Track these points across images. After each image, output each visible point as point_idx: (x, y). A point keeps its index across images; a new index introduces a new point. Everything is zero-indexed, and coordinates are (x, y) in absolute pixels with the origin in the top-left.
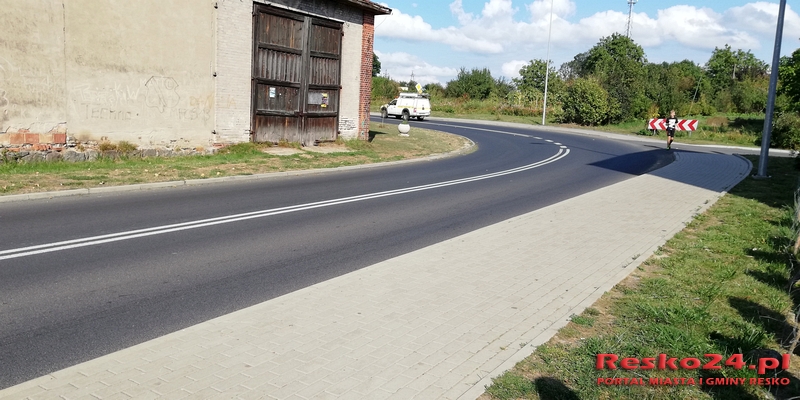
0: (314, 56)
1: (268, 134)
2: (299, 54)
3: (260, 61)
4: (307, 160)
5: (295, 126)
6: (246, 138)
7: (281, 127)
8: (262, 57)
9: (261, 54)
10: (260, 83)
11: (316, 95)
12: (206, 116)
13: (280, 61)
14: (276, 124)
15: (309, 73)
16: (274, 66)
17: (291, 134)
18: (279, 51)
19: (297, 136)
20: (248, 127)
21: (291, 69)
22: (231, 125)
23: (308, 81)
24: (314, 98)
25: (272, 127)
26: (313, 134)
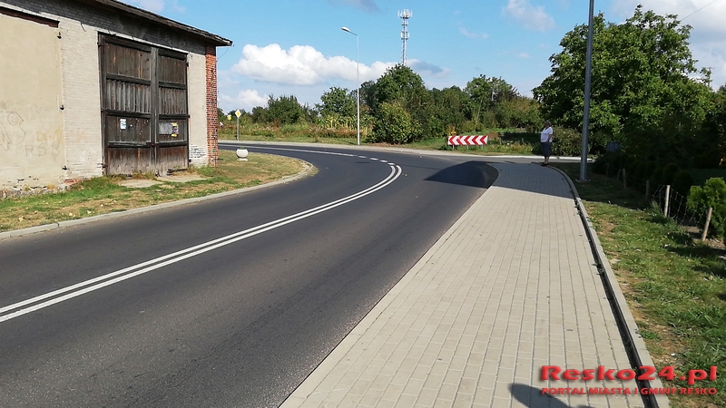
0: (162, 86)
1: (121, 168)
2: (148, 84)
3: (109, 92)
4: (171, 191)
5: (148, 156)
6: (98, 172)
7: (134, 159)
8: (111, 88)
9: (109, 84)
10: (110, 115)
11: (167, 124)
12: (55, 151)
13: (129, 92)
14: (128, 155)
15: (158, 104)
16: (124, 97)
17: (144, 166)
18: (128, 82)
19: (151, 167)
20: (100, 160)
21: (141, 99)
22: (83, 160)
23: (158, 112)
24: (164, 129)
25: (125, 160)
26: (166, 165)
